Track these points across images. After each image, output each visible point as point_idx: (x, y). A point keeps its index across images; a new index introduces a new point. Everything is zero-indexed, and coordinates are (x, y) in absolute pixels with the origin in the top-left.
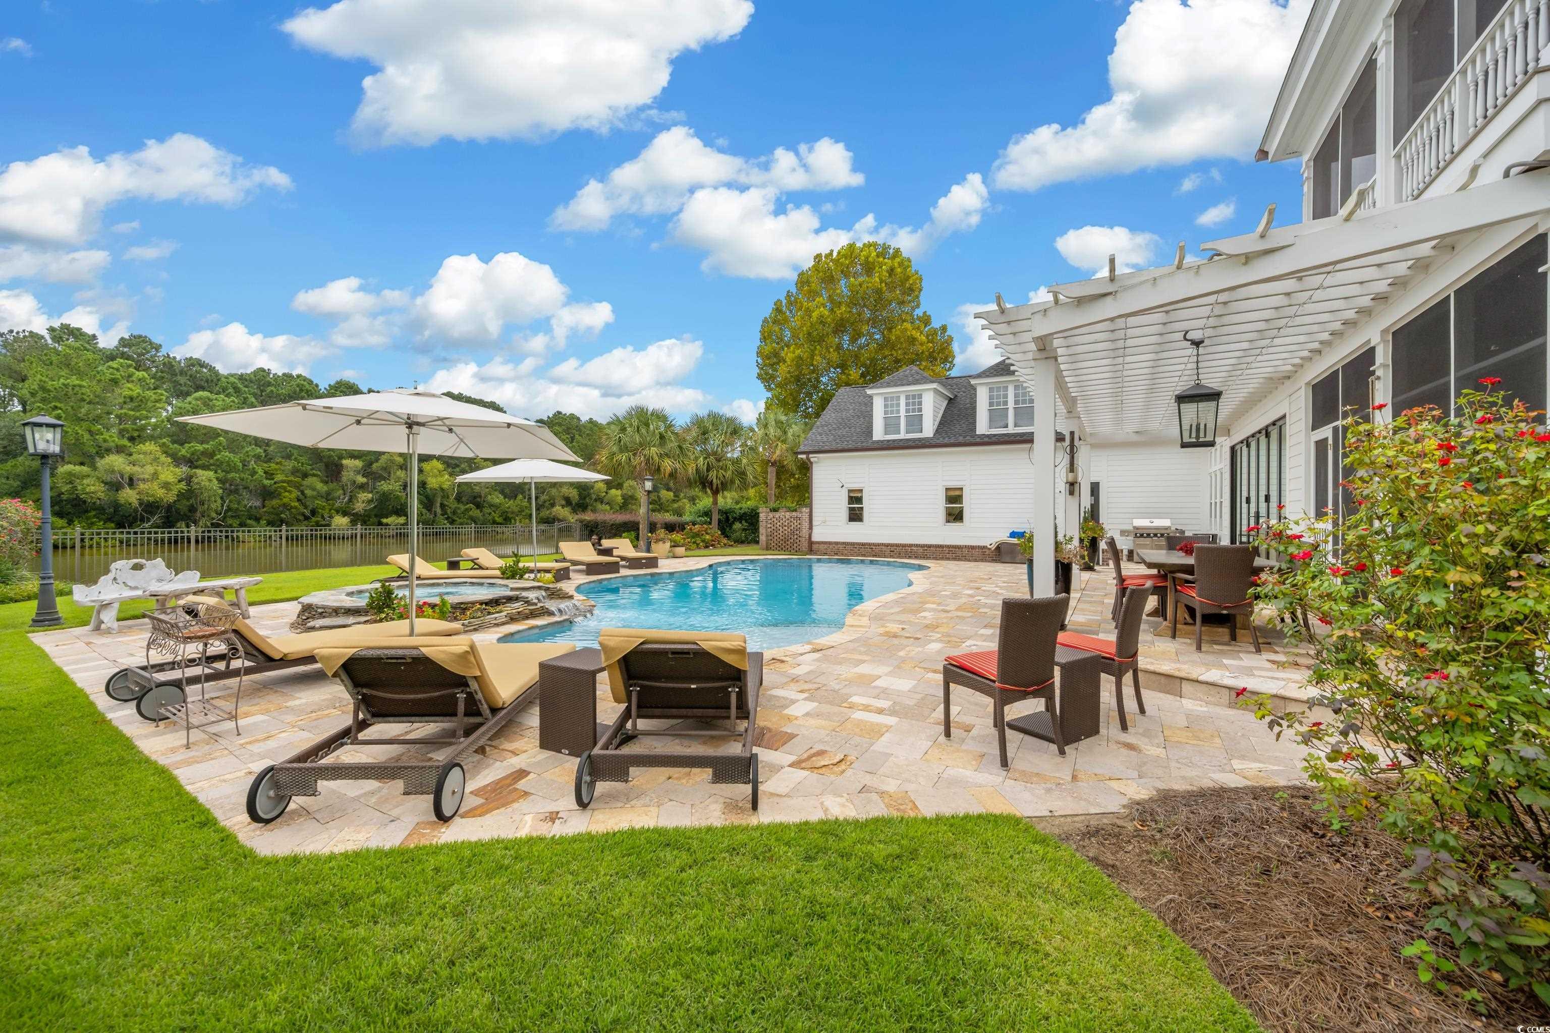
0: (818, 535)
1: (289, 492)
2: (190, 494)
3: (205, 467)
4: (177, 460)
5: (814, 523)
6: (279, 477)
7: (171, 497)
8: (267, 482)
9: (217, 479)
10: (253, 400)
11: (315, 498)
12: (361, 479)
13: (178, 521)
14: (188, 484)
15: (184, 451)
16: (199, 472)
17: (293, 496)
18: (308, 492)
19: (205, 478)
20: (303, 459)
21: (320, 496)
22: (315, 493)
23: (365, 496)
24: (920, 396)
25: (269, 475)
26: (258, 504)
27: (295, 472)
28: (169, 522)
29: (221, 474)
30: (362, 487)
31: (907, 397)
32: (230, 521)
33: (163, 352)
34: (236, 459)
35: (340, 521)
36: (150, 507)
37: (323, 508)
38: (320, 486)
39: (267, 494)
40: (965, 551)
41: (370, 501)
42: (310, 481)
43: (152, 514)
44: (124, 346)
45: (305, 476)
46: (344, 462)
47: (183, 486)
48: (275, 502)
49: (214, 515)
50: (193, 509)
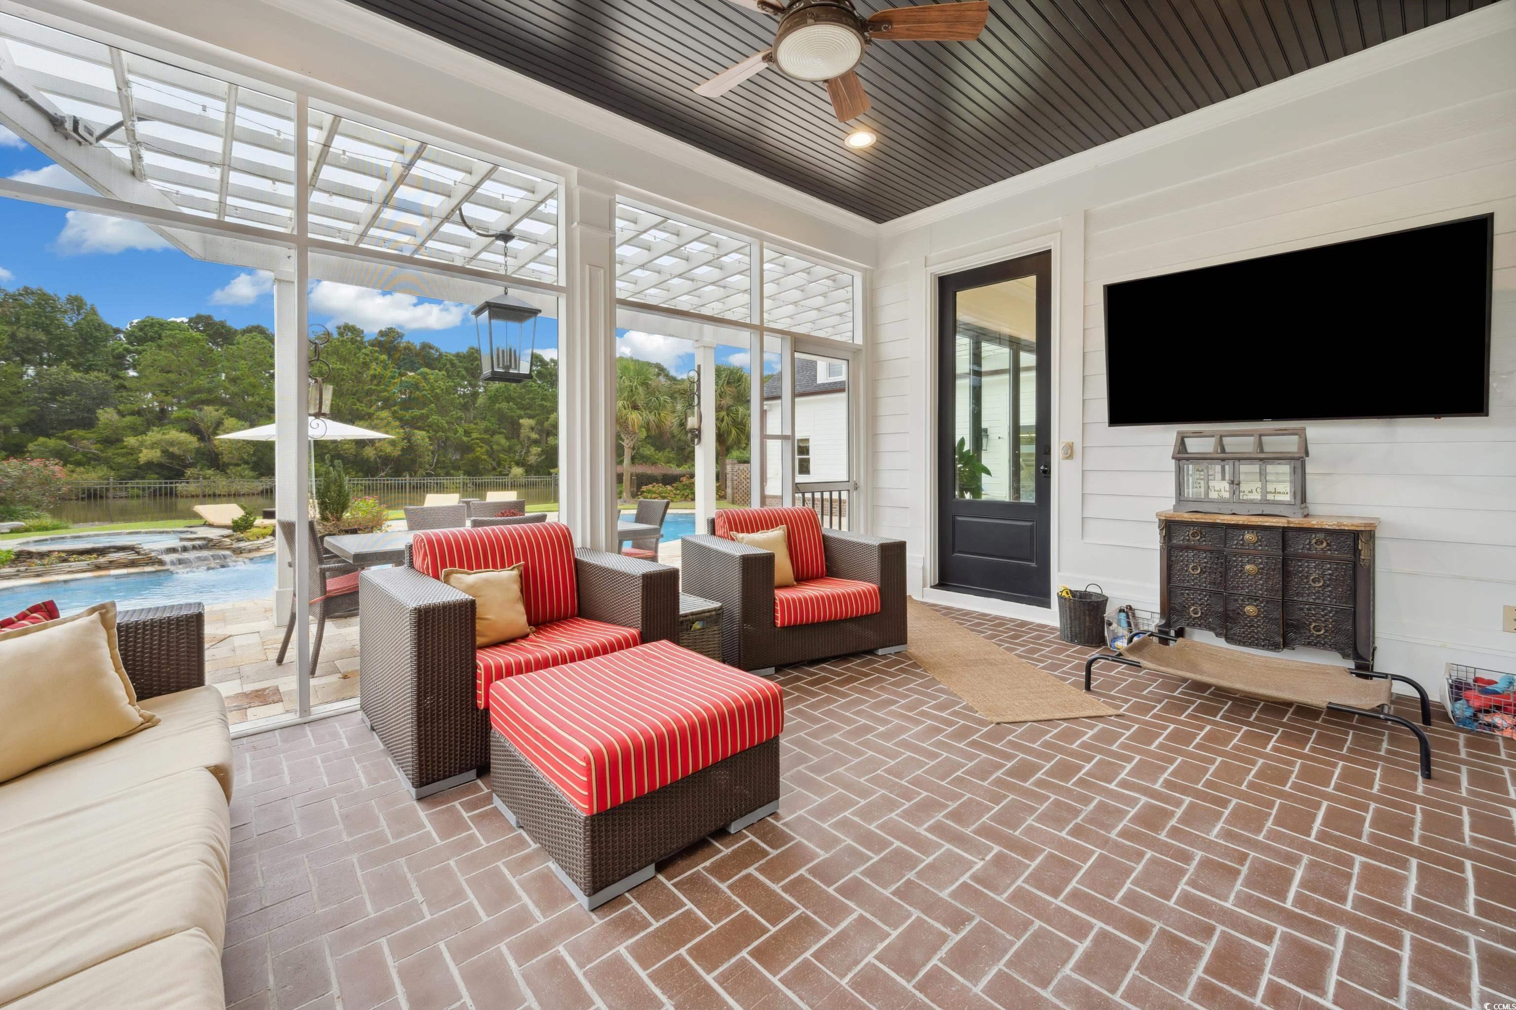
1: (481, 447)
2: (410, 449)
3: (419, 428)
4: (404, 423)
5: (768, 476)
6: (474, 435)
7: (397, 453)
8: (465, 439)
9: (429, 437)
10: (464, 373)
11: (498, 451)
12: (534, 436)
13: (405, 470)
14: (409, 441)
15: (408, 415)
16: (416, 431)
17: (483, 450)
18: (495, 447)
19: (420, 436)
20: (493, 420)
21: (504, 450)
22: (500, 448)
23: (535, 450)
25: (467, 433)
26: (458, 457)
27: (486, 431)
28: (397, 473)
29: (432, 433)
30: (536, 442)
32: (439, 471)
33: (405, 339)
34: (443, 422)
35: (517, 471)
36: (386, 460)
37: (505, 460)
38: (504, 442)
39: (465, 449)
41: (540, 455)
42: (497, 437)
43: (386, 465)
44: (382, 336)
45: (494, 433)
46: (521, 421)
47: (405, 443)
48: (470, 456)
49: (427, 466)
50: (413, 461)
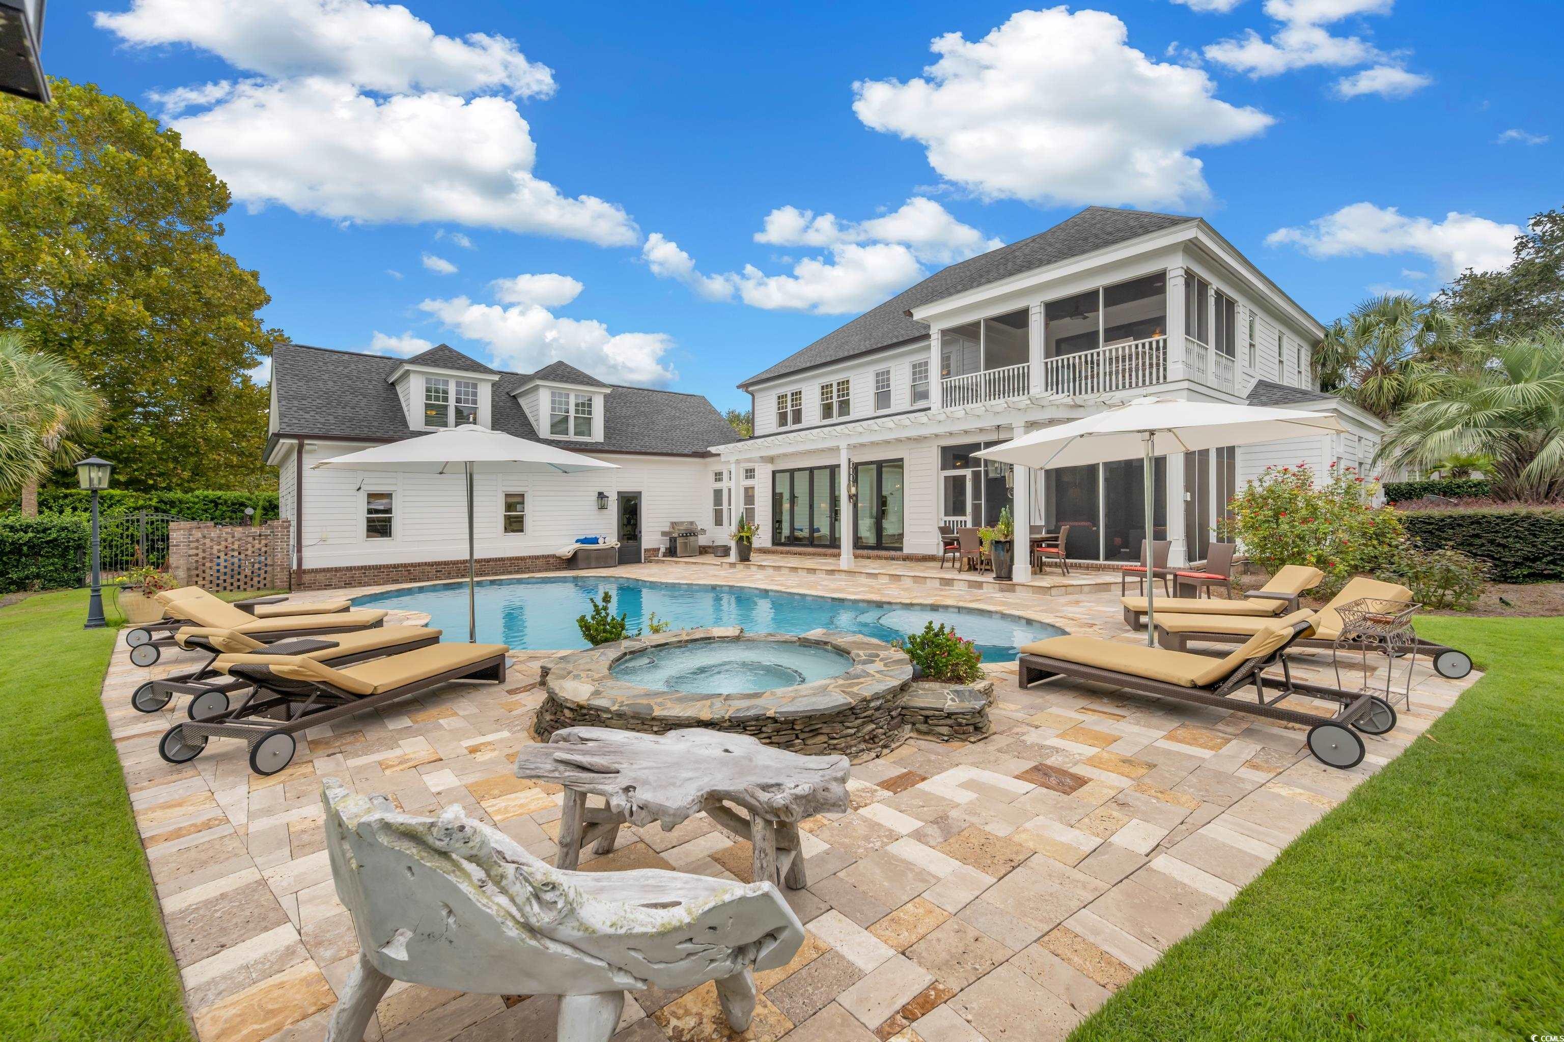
0: (313, 559)
5: (305, 542)
24: (475, 386)
31: (458, 384)
40: (529, 562)
